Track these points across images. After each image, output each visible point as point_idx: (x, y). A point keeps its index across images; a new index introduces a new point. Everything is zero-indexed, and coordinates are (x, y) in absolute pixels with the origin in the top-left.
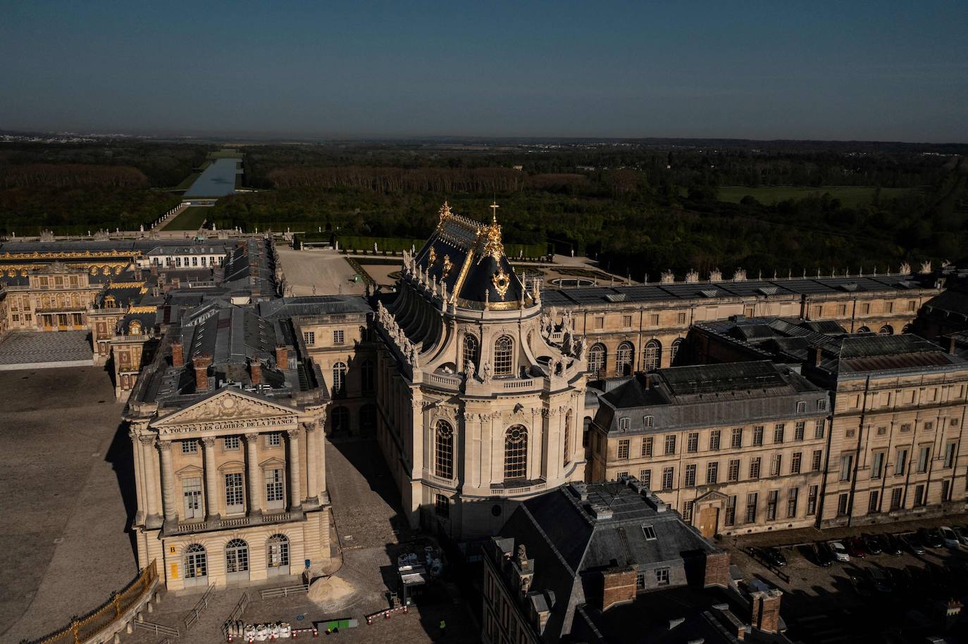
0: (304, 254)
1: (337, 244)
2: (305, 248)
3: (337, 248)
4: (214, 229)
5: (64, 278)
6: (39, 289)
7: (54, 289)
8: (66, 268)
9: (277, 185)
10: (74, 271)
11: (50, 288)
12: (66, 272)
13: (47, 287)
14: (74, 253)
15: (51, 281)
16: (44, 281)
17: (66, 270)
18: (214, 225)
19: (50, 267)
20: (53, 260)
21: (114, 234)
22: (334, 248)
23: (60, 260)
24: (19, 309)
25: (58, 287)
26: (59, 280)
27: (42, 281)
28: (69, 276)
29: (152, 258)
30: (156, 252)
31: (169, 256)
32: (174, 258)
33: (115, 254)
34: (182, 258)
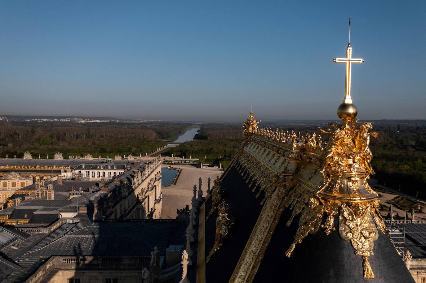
0: (202, 170)
1: (220, 165)
2: (204, 167)
3: (220, 168)
4: (172, 156)
5: (17, 183)
6: (1, 189)
7: (10, 190)
8: (19, 176)
9: (209, 138)
10: (23, 178)
11: (8, 189)
12: (19, 179)
13: (6, 189)
14: (30, 167)
15: (9, 184)
17: (19, 177)
19: (9, 175)
20: (11, 171)
23: (16, 171)
25: (13, 189)
26: (14, 184)
27: (4, 184)
28: (20, 181)
29: (77, 171)
30: (80, 167)
31: (88, 171)
32: (91, 172)
33: (54, 168)
34: (96, 172)
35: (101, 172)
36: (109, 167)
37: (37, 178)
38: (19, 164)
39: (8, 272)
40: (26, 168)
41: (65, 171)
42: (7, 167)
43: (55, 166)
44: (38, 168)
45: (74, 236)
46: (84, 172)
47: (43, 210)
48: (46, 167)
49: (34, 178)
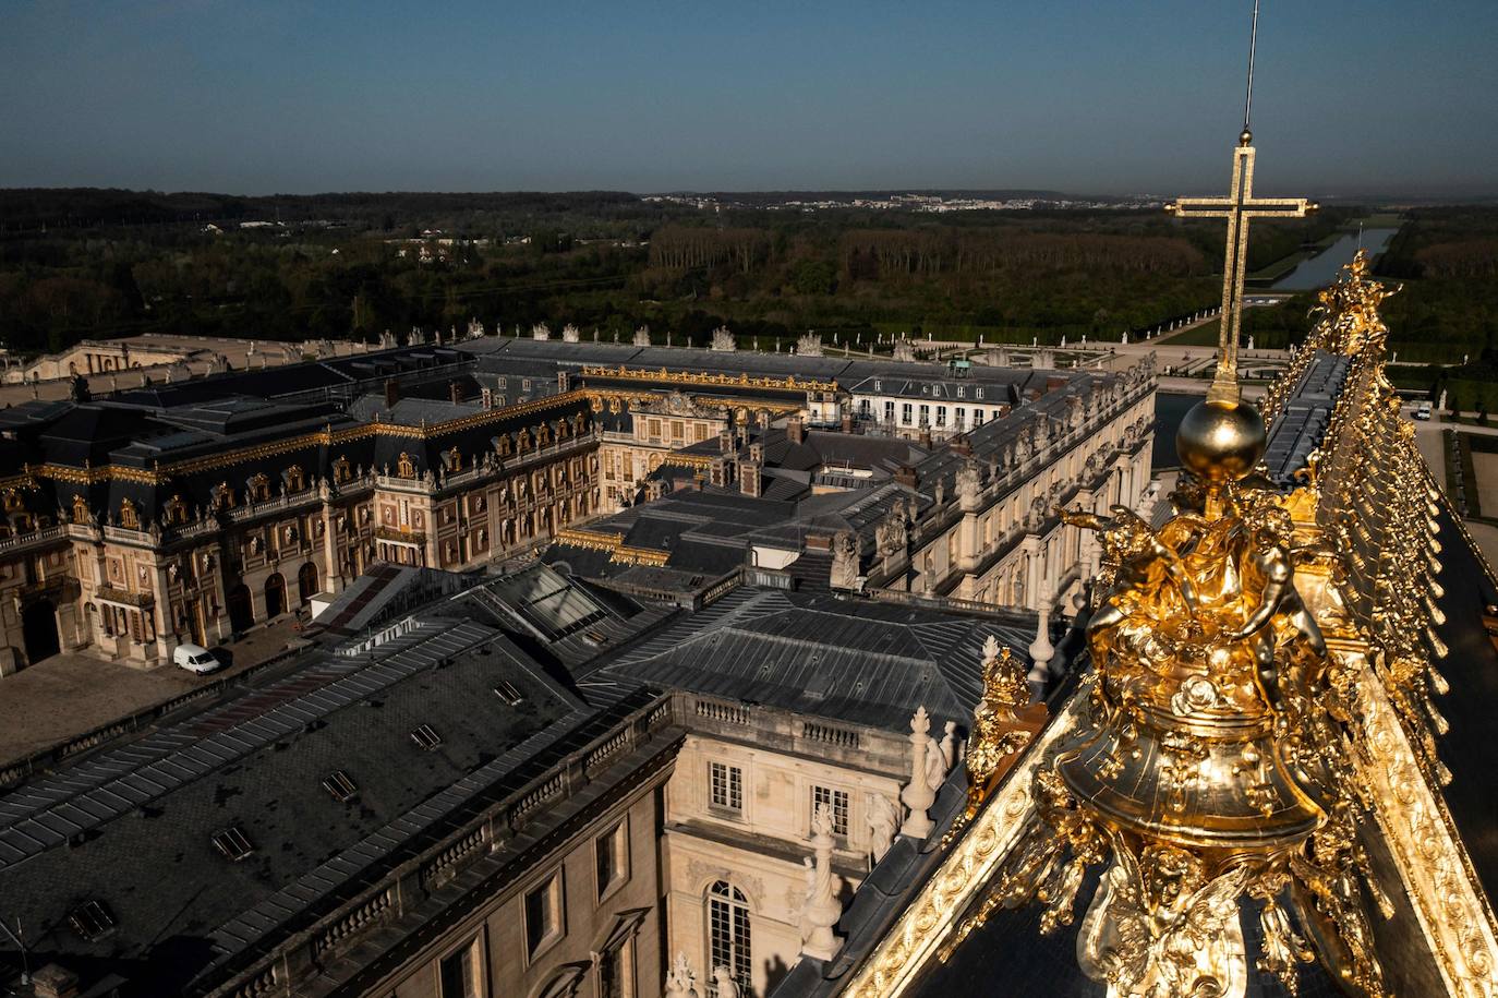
1: (1444, 396)
3: (1442, 407)
4: (1251, 346)
5: (685, 425)
6: (647, 442)
7: (669, 445)
8: (689, 406)
10: (702, 414)
11: (663, 444)
12: (690, 414)
13: (658, 441)
14: (722, 377)
15: (666, 426)
16: (655, 429)
17: (691, 410)
18: (1251, 339)
19: (665, 401)
20: (669, 387)
21: (1078, 346)
22: (1436, 406)
23: (683, 389)
24: (616, 476)
25: (676, 443)
26: (678, 430)
27: (652, 428)
28: (695, 422)
29: (857, 401)
30: (867, 389)
31: (891, 400)
32: (899, 404)
33: (790, 385)
34: (916, 405)
35: (933, 406)
36: (960, 392)
37: (741, 415)
38: (695, 366)
39: (548, 714)
40: (713, 379)
41: (819, 399)
42: (663, 376)
43: (791, 378)
44: (744, 383)
45: (746, 633)
46: (878, 404)
47: (705, 530)
48: (766, 380)
49: (732, 414)
